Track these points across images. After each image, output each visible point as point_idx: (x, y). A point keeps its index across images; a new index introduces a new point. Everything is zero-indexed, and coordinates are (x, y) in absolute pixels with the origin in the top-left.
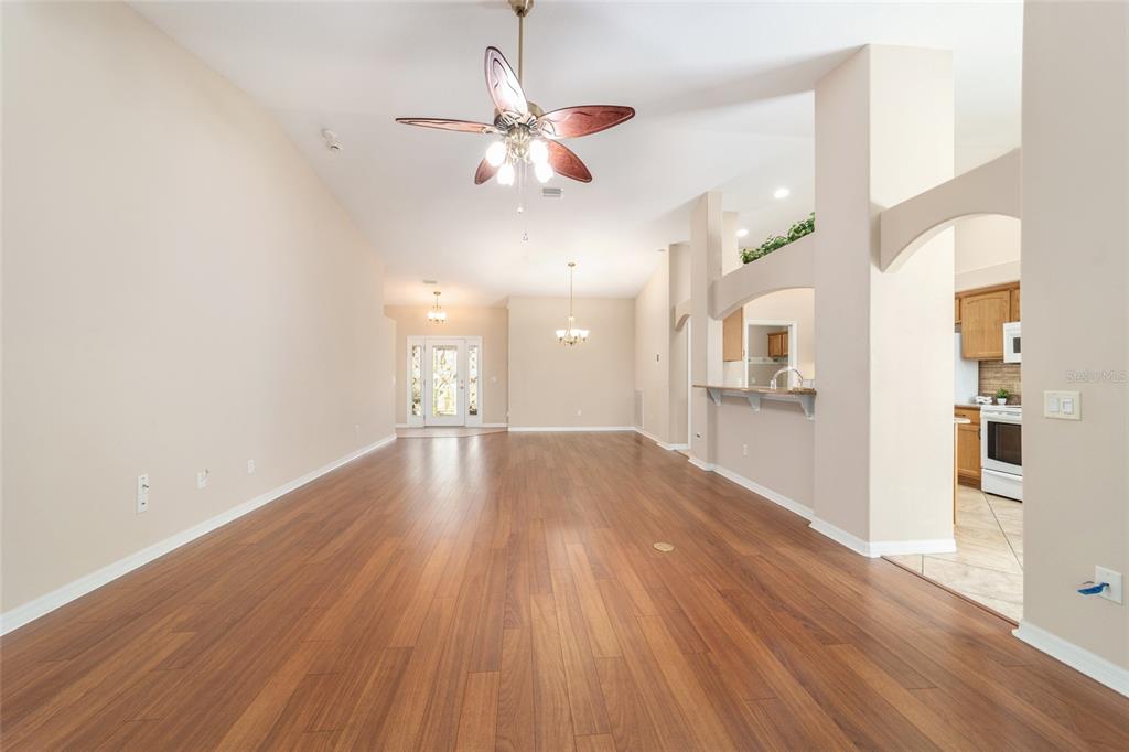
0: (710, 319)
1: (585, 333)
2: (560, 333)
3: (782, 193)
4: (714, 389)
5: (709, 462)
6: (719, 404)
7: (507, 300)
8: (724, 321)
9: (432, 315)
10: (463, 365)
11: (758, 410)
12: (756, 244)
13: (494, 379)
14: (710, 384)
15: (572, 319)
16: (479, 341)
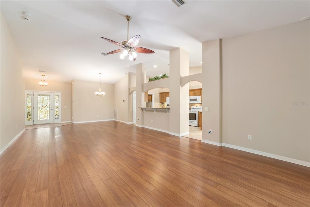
0: (142, 92)
1: (104, 93)
2: (97, 93)
3: (155, 66)
4: (143, 108)
5: (142, 125)
6: (144, 112)
7: (73, 81)
8: (145, 93)
9: (41, 83)
10: (53, 102)
11: (155, 112)
12: (153, 77)
13: (66, 107)
14: (142, 107)
15: (100, 89)
16: (59, 94)
